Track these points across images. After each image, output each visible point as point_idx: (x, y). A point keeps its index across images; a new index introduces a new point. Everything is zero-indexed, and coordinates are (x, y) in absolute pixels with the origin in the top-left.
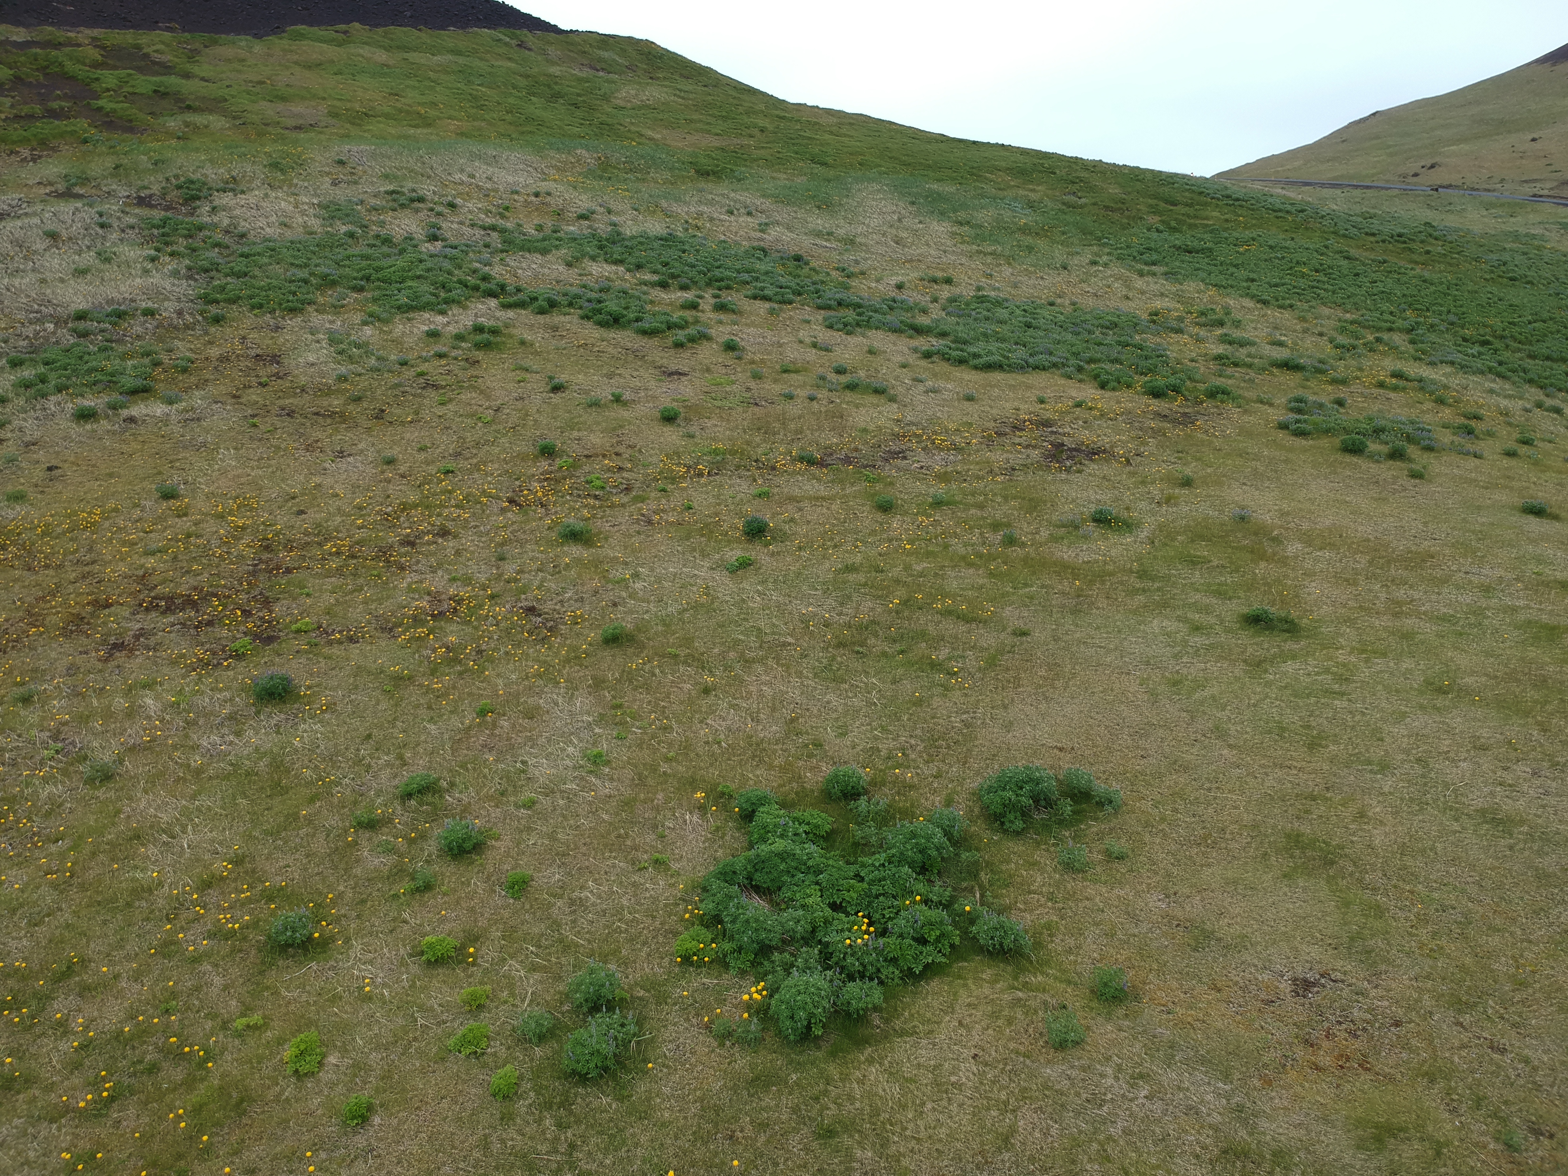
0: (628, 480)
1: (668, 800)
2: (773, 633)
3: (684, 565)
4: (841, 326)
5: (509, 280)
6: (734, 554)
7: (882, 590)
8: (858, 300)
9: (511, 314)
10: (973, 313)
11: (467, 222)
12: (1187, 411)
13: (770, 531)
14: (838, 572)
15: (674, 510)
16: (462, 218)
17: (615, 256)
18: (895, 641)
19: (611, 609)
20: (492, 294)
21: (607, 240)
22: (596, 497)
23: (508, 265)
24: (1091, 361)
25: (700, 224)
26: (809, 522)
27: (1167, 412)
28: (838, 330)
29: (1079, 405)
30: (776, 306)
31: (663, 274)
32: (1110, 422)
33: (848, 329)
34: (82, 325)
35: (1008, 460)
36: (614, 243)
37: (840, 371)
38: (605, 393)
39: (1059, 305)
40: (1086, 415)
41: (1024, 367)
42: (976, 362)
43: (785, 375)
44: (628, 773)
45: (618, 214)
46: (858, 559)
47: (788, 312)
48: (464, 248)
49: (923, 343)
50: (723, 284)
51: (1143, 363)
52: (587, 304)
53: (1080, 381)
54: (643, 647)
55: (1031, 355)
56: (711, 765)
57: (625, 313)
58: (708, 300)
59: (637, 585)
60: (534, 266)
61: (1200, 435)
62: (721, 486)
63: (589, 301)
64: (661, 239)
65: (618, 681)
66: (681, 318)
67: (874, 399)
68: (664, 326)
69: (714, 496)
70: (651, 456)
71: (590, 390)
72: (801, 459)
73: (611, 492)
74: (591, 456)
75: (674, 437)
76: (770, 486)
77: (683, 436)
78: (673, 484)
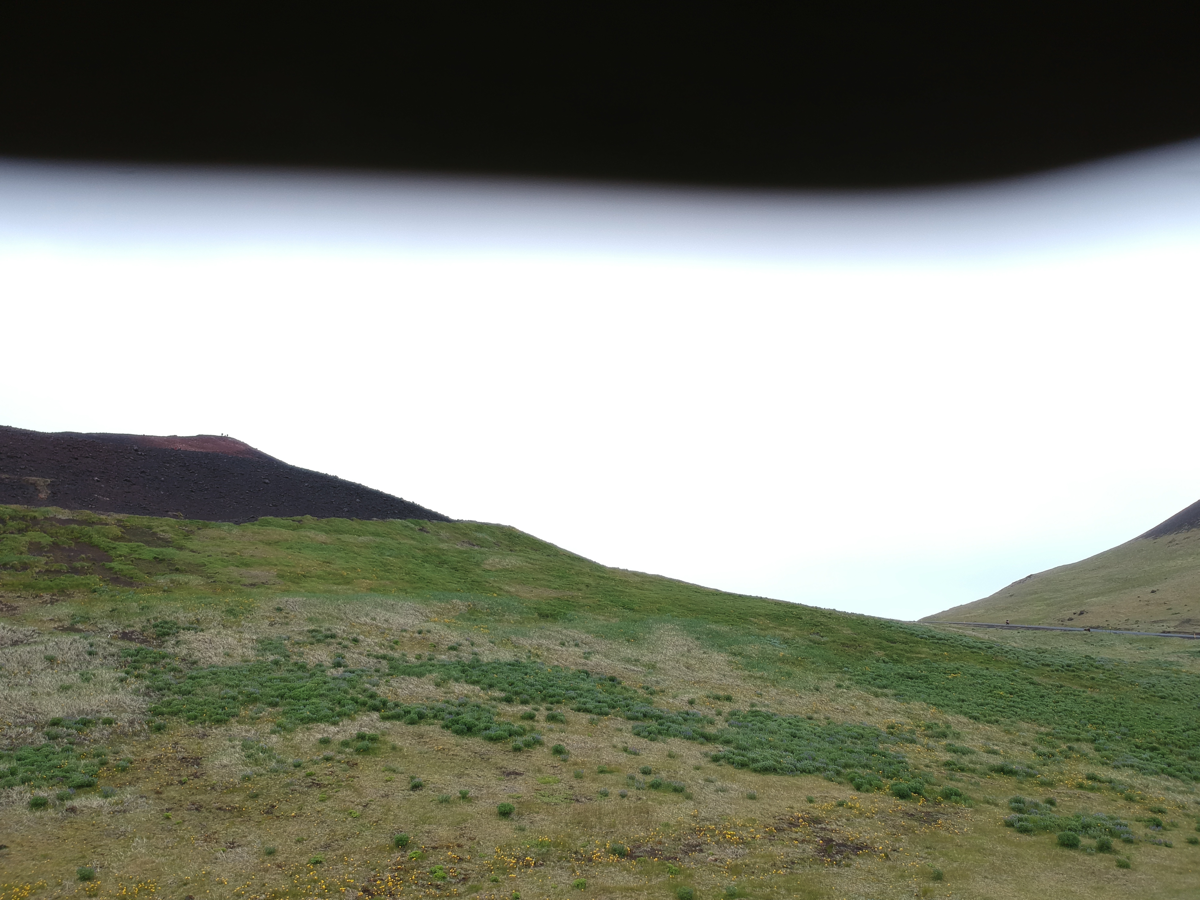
0: (466, 870)
4: (647, 734)
5: (391, 698)
8: (659, 713)
9: (388, 724)
10: (750, 725)
11: (365, 653)
12: (929, 810)
16: (361, 650)
20: (376, 709)
21: (469, 666)
22: (437, 887)
23: (391, 686)
24: (846, 766)
25: (539, 653)
27: (913, 811)
28: (644, 737)
29: (841, 804)
30: (595, 717)
31: (509, 692)
32: (867, 820)
33: (652, 736)
34: (54, 730)
35: (788, 854)
36: (474, 668)
37: (646, 772)
38: (454, 791)
39: (816, 720)
40: (847, 813)
41: (793, 771)
42: (755, 765)
43: (602, 775)
45: (479, 646)
47: (605, 722)
48: (360, 673)
49: (712, 749)
50: (554, 699)
51: (887, 768)
52: (448, 716)
53: (840, 783)
55: (798, 760)
57: (477, 723)
58: (542, 711)
60: (411, 686)
61: (943, 833)
62: (545, 877)
63: (450, 713)
64: (510, 665)
66: (520, 727)
67: (674, 797)
68: (506, 734)
69: (538, 886)
70: (487, 847)
71: (442, 788)
72: (614, 851)
73: (451, 882)
74: (437, 848)
75: (508, 830)
76: (587, 877)
77: (515, 829)
78: (504, 874)
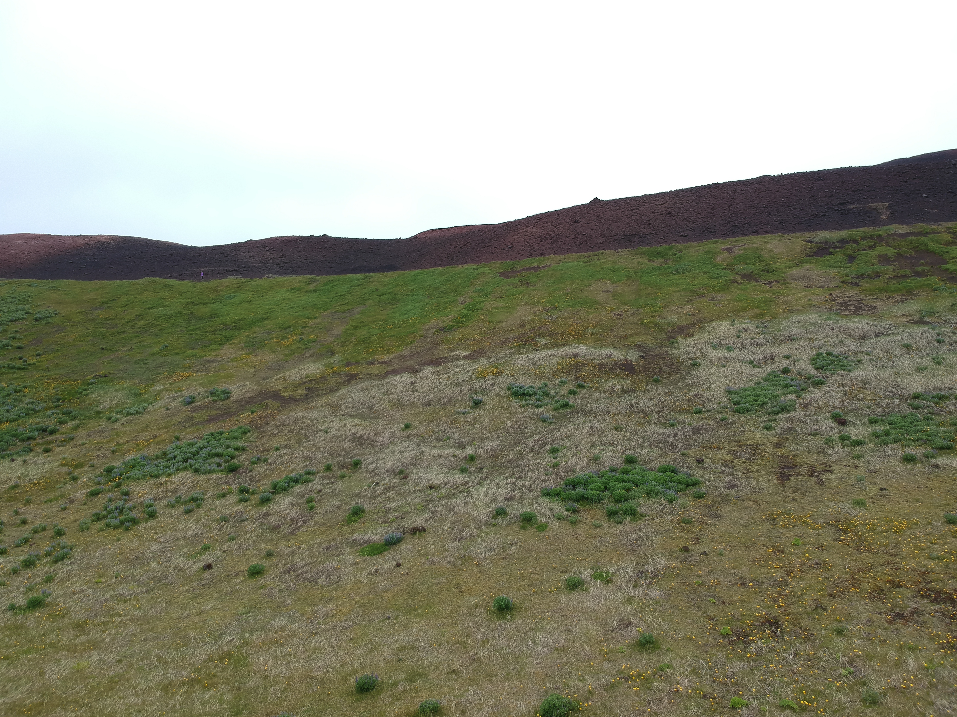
34: (916, 402)
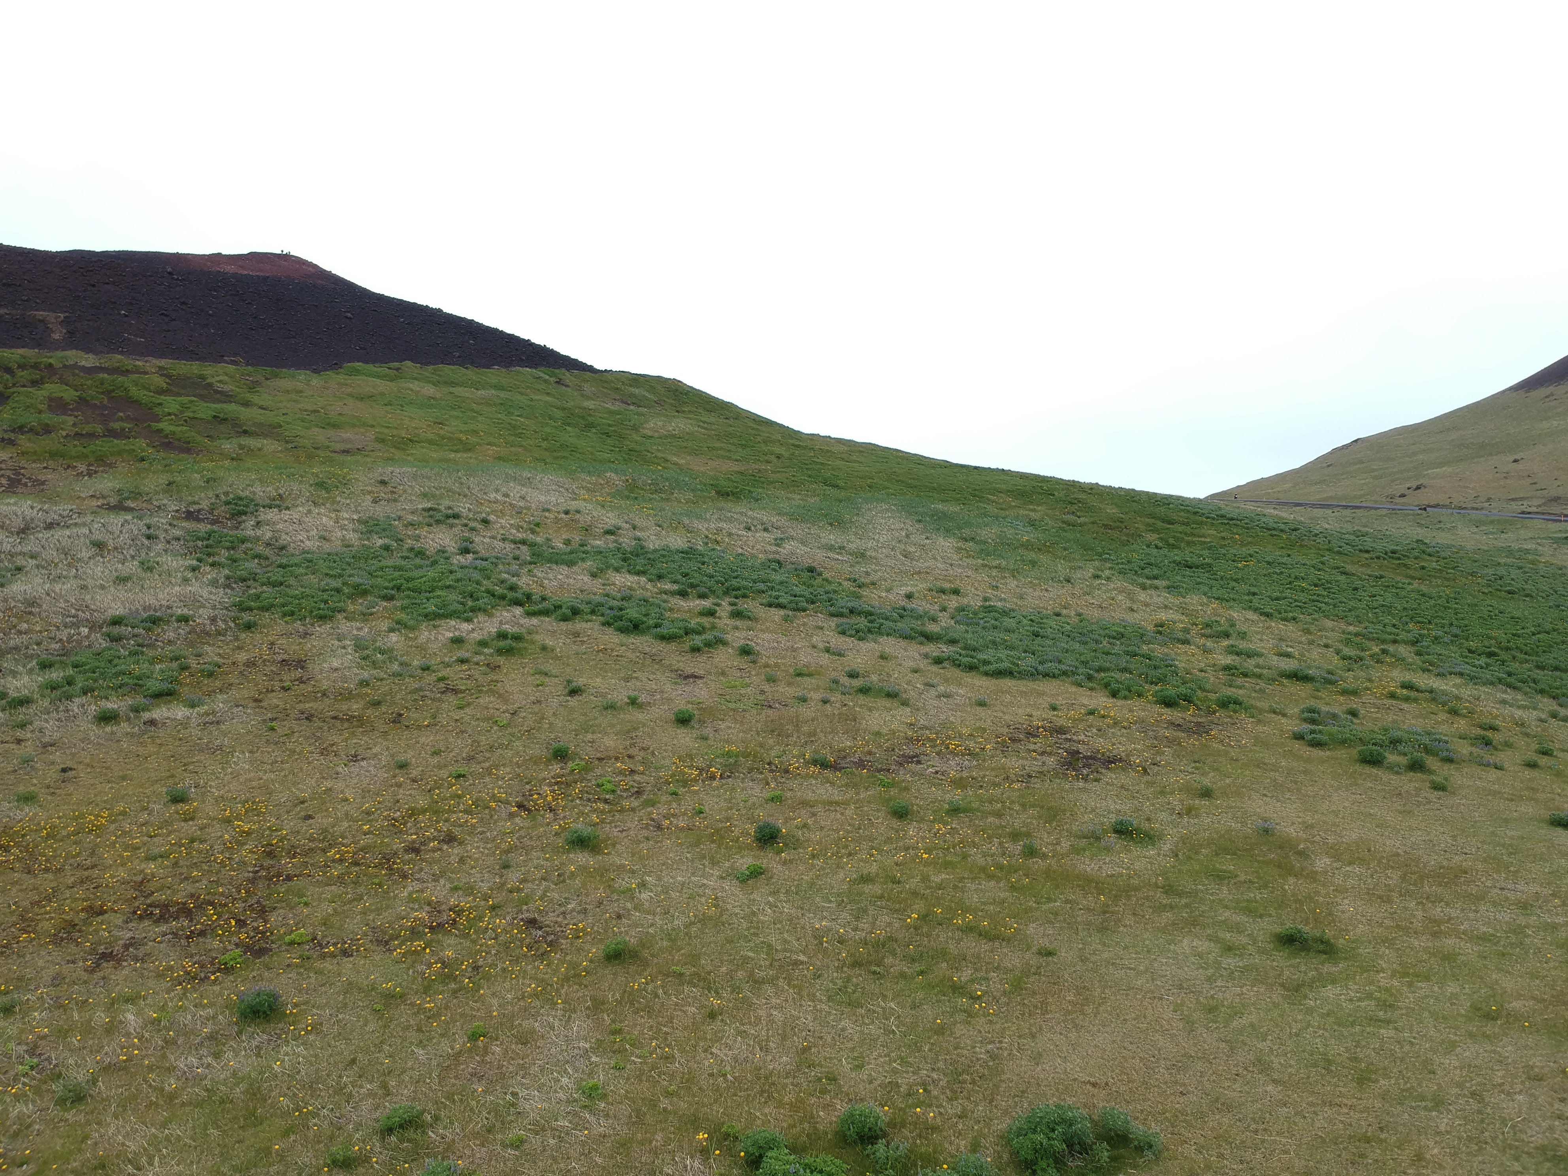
0: (639, 783)
1: (667, 1141)
2: (785, 950)
3: (693, 874)
4: (854, 632)
5: (535, 589)
6: (745, 862)
7: (900, 903)
8: (870, 608)
9: (535, 621)
10: (981, 622)
11: (499, 537)
12: (1199, 720)
13: (783, 837)
14: (853, 882)
15: (685, 814)
16: (494, 533)
17: (638, 567)
18: (914, 960)
19: (614, 922)
20: (518, 603)
21: (631, 553)
22: (606, 801)
23: (535, 576)
24: (1100, 670)
25: (719, 539)
26: (822, 828)
27: (1180, 721)
28: (851, 636)
29: (1091, 713)
30: (790, 613)
31: (683, 584)
32: (1123, 730)
33: (860, 635)
34: (116, 630)
35: (1024, 767)
36: (637, 555)
37: (853, 675)
38: (621, 696)
39: (1065, 616)
40: (1099, 723)
41: (1034, 675)
42: (987, 668)
43: (799, 679)
44: (625, 1109)
45: (642, 529)
46: (874, 868)
47: (802, 619)
48: (494, 560)
49: (934, 649)
50: (740, 592)
51: (1152, 673)
52: (609, 611)
53: (1091, 689)
54: (645, 964)
55: (1040, 663)
56: (716, 1101)
57: (645, 619)
58: (725, 607)
59: (643, 896)
60: (560, 577)
61: (1215, 745)
62: (733, 789)
63: (611, 608)
64: (682, 552)
65: (619, 1002)
66: (698, 624)
67: (887, 703)
68: (682, 632)
69: (725, 800)
70: (664, 758)
71: (606, 693)
72: (815, 762)
73: (621, 796)
74: (603, 759)
75: (687, 739)
76: (783, 790)
77: (696, 738)
78: (685, 787)
